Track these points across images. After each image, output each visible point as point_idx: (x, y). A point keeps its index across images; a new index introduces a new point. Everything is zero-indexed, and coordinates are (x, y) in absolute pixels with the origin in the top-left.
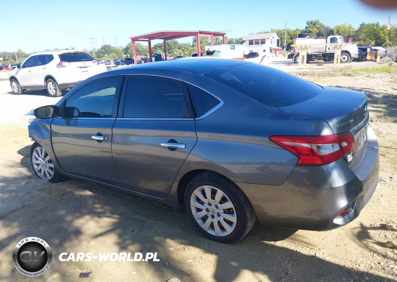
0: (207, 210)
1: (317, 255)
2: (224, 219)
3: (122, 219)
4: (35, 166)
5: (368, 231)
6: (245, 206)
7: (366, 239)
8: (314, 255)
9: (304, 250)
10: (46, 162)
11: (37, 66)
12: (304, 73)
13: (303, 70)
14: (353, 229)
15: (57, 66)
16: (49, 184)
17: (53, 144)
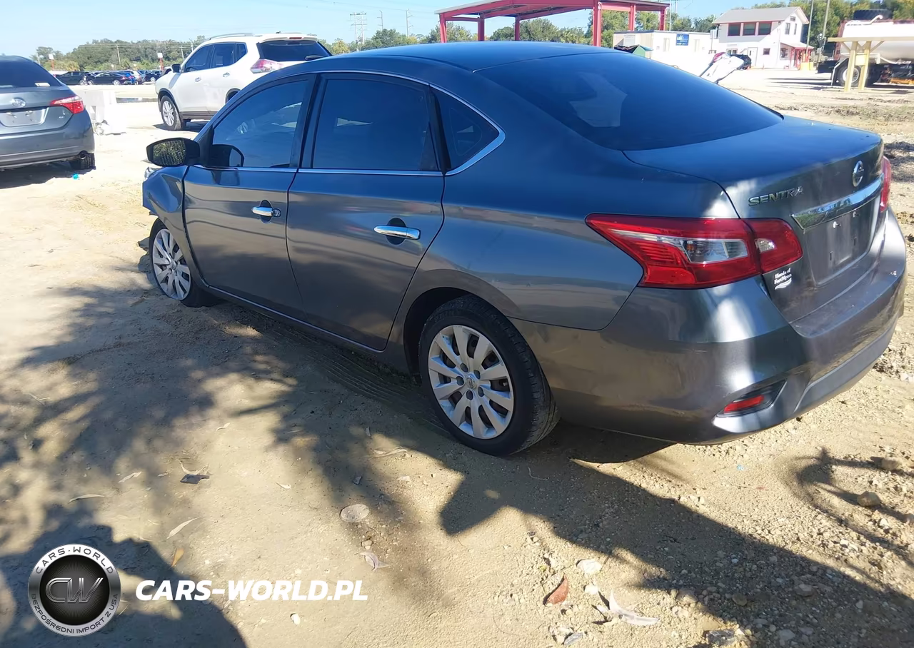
0: (460, 381)
1: (683, 500)
2: (491, 403)
3: (301, 388)
4: (158, 270)
5: (834, 467)
6: (532, 375)
7: (819, 484)
8: (676, 498)
9: (657, 486)
10: (177, 263)
11: (212, 68)
12: (851, 110)
13: (851, 103)
14: (797, 458)
15: (252, 68)
16: (179, 308)
17: (188, 226)
